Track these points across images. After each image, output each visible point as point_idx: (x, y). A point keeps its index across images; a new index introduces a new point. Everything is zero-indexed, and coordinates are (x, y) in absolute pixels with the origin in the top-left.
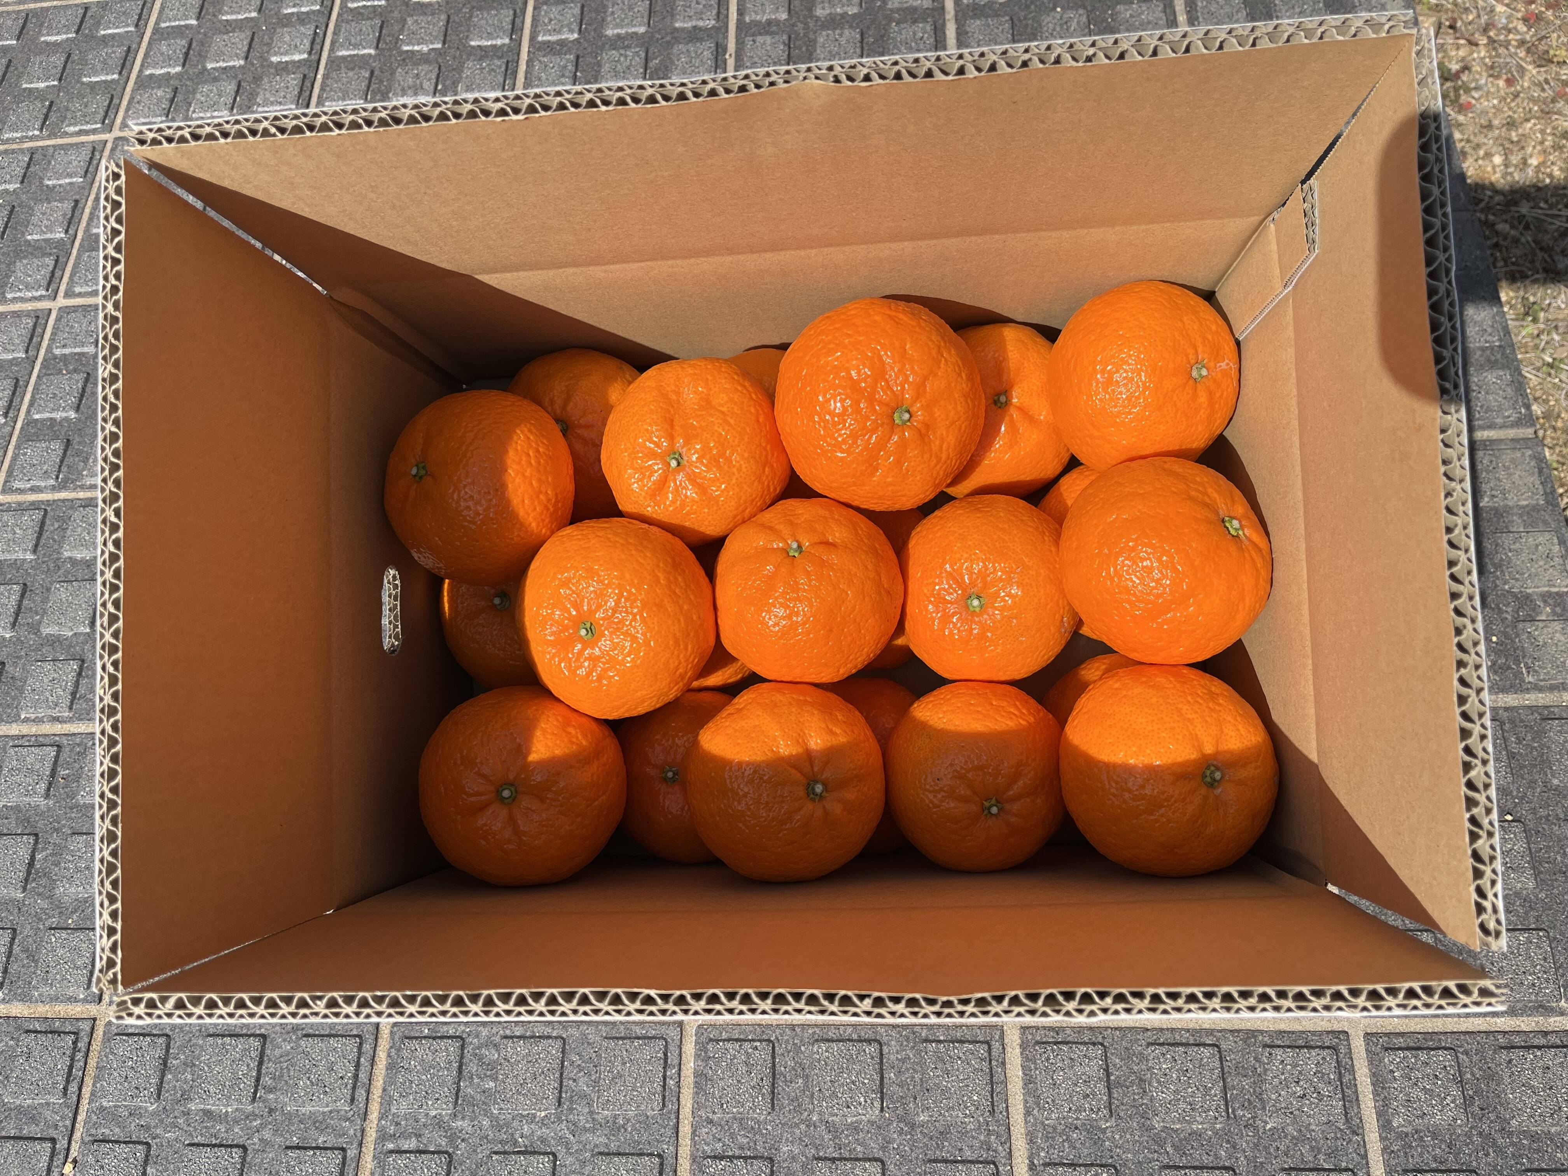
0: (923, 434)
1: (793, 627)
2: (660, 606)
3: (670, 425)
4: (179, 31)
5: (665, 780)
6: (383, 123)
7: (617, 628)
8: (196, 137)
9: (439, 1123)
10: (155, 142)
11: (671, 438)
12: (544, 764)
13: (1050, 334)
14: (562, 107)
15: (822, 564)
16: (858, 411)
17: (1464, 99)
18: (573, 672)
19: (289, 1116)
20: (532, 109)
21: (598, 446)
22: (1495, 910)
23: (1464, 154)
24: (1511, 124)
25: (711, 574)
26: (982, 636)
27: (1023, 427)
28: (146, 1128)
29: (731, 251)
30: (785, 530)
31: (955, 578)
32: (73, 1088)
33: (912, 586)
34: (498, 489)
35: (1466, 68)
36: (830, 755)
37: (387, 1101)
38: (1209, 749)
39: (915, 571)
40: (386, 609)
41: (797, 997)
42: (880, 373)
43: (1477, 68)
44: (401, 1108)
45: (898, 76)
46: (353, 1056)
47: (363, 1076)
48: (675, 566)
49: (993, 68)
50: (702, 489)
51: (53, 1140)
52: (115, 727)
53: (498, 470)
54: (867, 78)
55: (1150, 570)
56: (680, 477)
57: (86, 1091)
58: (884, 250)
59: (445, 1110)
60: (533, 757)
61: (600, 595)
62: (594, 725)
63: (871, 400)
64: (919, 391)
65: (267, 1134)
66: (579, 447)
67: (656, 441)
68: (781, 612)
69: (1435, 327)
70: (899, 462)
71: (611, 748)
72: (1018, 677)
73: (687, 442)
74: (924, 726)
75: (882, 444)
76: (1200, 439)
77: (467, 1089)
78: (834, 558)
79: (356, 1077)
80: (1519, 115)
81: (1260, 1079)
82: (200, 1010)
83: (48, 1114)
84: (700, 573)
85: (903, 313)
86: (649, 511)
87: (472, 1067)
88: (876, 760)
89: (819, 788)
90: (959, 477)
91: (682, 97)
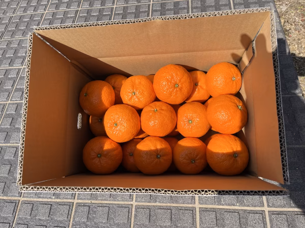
0: (181, 89)
1: (155, 125)
2: (130, 120)
3: (133, 87)
4: (48, 19)
5: (130, 155)
6: (80, 26)
7: (121, 124)
8: (46, 29)
9: (84, 223)
10: (39, 30)
11: (133, 90)
12: (107, 150)
13: (206, 73)
14: (112, 24)
15: (161, 113)
16: (168, 84)
17: (290, 35)
18: (113, 133)
19: (55, 220)
20: (107, 24)
21: (120, 91)
22: (287, 176)
23: (290, 45)
24: (299, 39)
25: (140, 115)
26: (191, 128)
27: (201, 90)
28: (28, 221)
29: (145, 54)
30: (154, 107)
31: (187, 117)
32: (14, 213)
33: (179, 118)
34: (100, 98)
35: (290, 29)
36: (161, 150)
37: (74, 218)
38: (235, 150)
39: (179, 116)
40: (79, 121)
41: (150, 190)
42: (172, 77)
43: (292, 29)
44: (77, 219)
45: (174, 19)
46: (68, 209)
47: (70, 213)
48: (133, 113)
49: (191, 17)
50: (139, 99)
51: (10, 223)
52: (24, 135)
53: (100, 94)
54: (168, 19)
55: (223, 115)
56: (135, 97)
57: (17, 214)
58: (174, 55)
59: (85, 220)
60: (104, 149)
61: (119, 118)
62: (117, 144)
63: (171, 83)
64: (180, 81)
65: (51, 224)
66: (116, 92)
67: (130, 90)
68: (153, 122)
69: (274, 64)
70: (176, 94)
71: (120, 149)
72: (199, 137)
73: (136, 90)
74: (180, 146)
75: (173, 91)
76: (234, 91)
77: (90, 216)
78: (163, 112)
79: (68, 213)
80: (300, 38)
81: (247, 220)
82: (36, 189)
83: (9, 218)
84: (138, 115)
85: (177, 67)
86: (129, 103)
87: (91, 212)
88: (170, 151)
89: (159, 156)
90: (188, 99)
91: (134, 22)
